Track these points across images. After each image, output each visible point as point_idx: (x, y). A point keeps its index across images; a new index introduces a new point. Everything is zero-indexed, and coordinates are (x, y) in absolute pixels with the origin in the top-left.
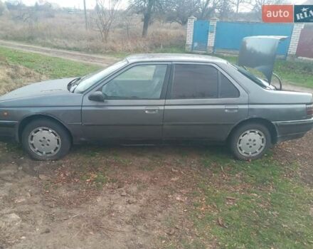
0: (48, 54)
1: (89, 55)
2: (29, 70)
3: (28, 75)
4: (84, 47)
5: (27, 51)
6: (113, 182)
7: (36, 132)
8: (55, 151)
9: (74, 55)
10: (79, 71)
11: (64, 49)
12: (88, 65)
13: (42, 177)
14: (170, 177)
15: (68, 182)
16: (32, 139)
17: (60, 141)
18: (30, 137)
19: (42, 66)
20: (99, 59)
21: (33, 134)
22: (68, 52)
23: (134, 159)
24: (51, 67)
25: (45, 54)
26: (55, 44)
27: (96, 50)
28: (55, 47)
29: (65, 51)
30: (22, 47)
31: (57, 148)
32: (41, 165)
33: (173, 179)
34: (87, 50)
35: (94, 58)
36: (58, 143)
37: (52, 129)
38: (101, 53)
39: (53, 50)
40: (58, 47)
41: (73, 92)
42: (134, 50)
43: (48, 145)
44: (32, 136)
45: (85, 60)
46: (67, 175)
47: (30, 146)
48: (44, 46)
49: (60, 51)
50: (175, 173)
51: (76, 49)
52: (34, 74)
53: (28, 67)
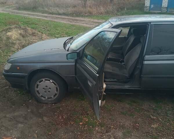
0: (46, 19)
1: (73, 18)
2: (34, 31)
3: (33, 34)
4: (70, 13)
5: (32, 17)
6: (102, 127)
7: (40, 82)
8: (54, 96)
9: (63, 18)
10: (68, 30)
11: (56, 14)
12: (73, 26)
13: (45, 119)
14: (150, 124)
15: (66, 124)
16: (37, 87)
17: (58, 89)
18: (36, 85)
19: (43, 27)
20: (81, 21)
21: (38, 83)
22: (59, 16)
23: (116, 104)
24: (48, 28)
25: (44, 18)
26: (51, 11)
27: (78, 14)
28: (50, 13)
29: (57, 16)
30: (29, 14)
31: (56, 94)
32: (45, 107)
33: (153, 126)
34: (72, 15)
35: (77, 20)
36: (57, 90)
37: (53, 79)
38: (82, 16)
39: (49, 15)
40: (52, 13)
41: (68, 50)
42: (105, 13)
43: (49, 92)
44: (38, 85)
45: (71, 22)
46: (64, 117)
47: (36, 92)
48: (43, 13)
49: (54, 16)
50: (154, 119)
51: (64, 14)
52: (37, 34)
53: (33, 28)
